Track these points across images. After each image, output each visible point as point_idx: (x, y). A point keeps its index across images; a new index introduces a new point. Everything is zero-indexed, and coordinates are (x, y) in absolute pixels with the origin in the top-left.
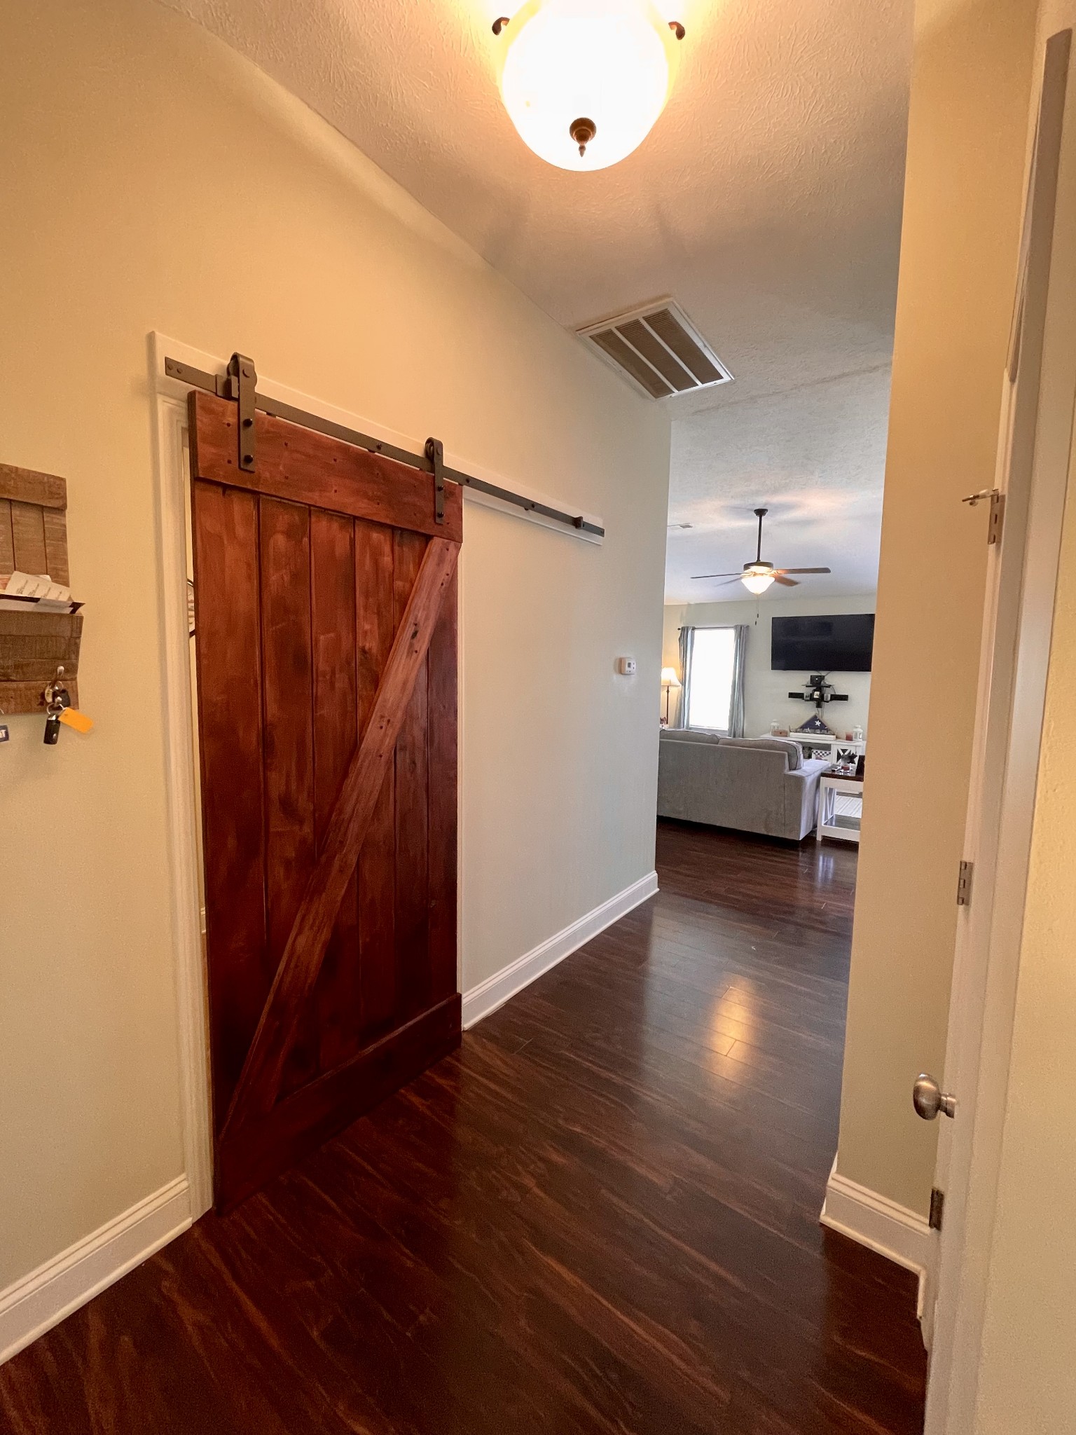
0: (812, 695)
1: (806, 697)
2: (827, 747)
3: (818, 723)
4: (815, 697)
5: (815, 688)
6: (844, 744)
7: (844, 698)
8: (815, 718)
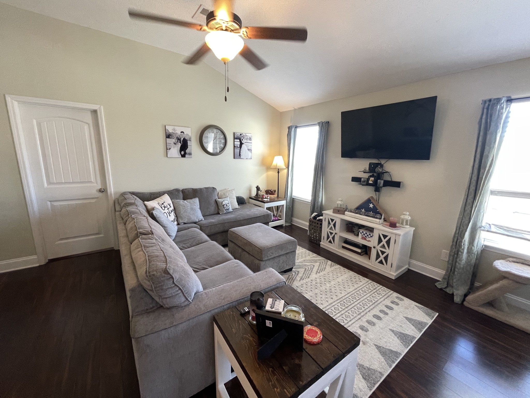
0: (368, 179)
1: (363, 182)
2: (371, 230)
3: (371, 206)
4: (370, 182)
5: (371, 174)
6: (387, 230)
7: (397, 185)
8: (369, 201)
